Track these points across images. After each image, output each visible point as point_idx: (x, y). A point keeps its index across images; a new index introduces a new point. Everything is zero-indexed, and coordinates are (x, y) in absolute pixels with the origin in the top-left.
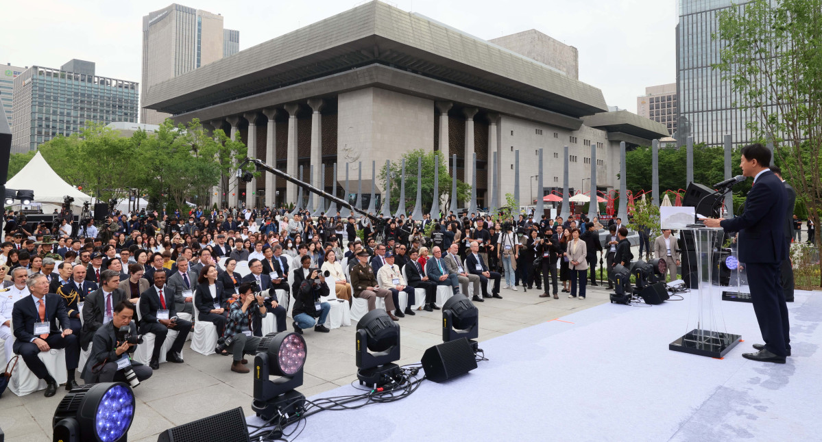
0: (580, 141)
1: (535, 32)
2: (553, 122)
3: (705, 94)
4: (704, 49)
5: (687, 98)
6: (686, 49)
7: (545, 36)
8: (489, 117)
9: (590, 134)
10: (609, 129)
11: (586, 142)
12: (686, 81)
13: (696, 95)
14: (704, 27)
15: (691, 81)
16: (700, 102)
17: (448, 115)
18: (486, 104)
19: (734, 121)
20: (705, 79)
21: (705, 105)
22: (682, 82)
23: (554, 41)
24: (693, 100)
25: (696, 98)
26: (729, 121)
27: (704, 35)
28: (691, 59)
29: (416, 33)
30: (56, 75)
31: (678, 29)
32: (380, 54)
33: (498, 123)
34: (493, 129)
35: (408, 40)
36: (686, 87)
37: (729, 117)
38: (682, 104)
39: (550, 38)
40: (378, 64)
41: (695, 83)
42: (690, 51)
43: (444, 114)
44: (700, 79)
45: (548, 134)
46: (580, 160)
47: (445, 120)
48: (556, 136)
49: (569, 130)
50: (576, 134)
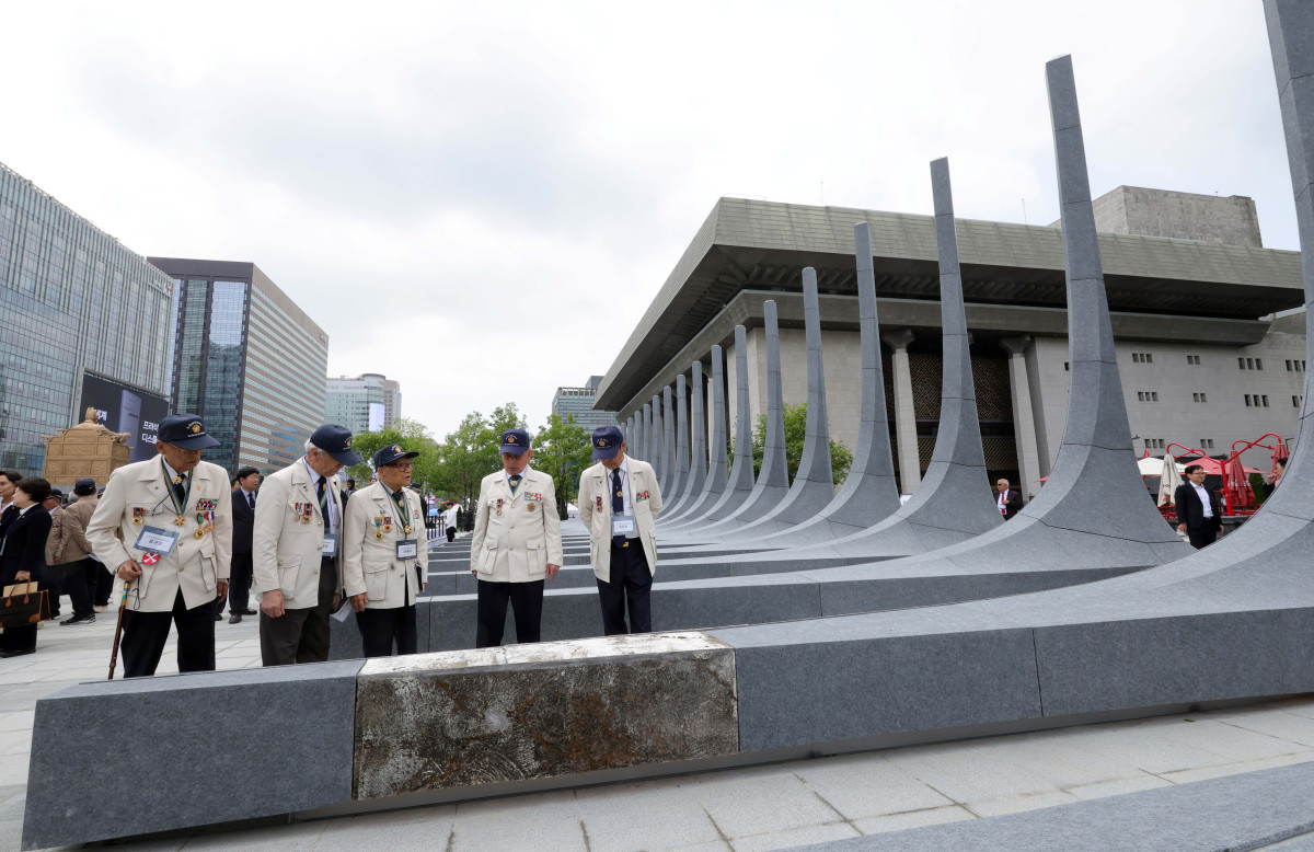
1: (1126, 189)
2: (1175, 334)
8: (1006, 344)
11: (1294, 365)
17: (908, 352)
18: (986, 321)
29: (797, 229)
30: (581, 394)
32: (747, 275)
33: (1028, 352)
34: (1018, 364)
35: (779, 242)
39: (1166, 193)
40: (745, 291)
43: (897, 350)
45: (1169, 360)
46: (1279, 401)
47: (901, 361)
49: (1238, 346)
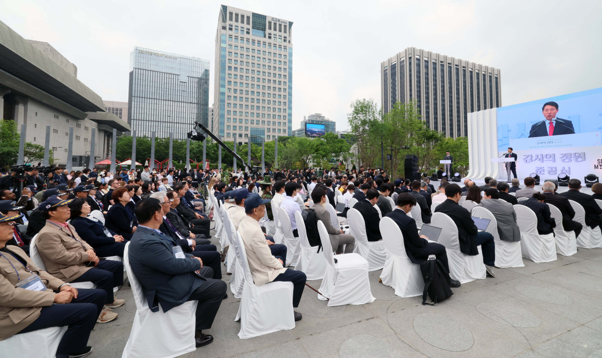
0: (83, 127)
2: (68, 112)
3: (145, 112)
4: (146, 89)
5: (135, 112)
6: (136, 86)
7: (56, 51)
8: (19, 98)
9: (89, 124)
10: (99, 122)
11: (86, 128)
12: (136, 103)
13: (140, 111)
14: (147, 78)
15: (138, 103)
16: (143, 115)
19: (159, 128)
20: (146, 104)
21: (145, 117)
22: (133, 103)
23: (62, 56)
24: (139, 113)
25: (140, 113)
26: (157, 128)
27: (146, 82)
28: (139, 92)
31: (131, 74)
33: (25, 104)
34: (20, 109)
36: (136, 106)
37: (157, 125)
38: (133, 114)
39: (59, 53)
41: (141, 105)
42: (139, 88)
44: (143, 104)
45: (62, 119)
46: (82, 139)
48: (67, 121)
49: (76, 118)
50: (81, 122)
